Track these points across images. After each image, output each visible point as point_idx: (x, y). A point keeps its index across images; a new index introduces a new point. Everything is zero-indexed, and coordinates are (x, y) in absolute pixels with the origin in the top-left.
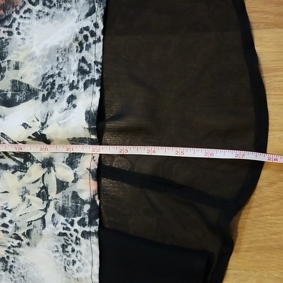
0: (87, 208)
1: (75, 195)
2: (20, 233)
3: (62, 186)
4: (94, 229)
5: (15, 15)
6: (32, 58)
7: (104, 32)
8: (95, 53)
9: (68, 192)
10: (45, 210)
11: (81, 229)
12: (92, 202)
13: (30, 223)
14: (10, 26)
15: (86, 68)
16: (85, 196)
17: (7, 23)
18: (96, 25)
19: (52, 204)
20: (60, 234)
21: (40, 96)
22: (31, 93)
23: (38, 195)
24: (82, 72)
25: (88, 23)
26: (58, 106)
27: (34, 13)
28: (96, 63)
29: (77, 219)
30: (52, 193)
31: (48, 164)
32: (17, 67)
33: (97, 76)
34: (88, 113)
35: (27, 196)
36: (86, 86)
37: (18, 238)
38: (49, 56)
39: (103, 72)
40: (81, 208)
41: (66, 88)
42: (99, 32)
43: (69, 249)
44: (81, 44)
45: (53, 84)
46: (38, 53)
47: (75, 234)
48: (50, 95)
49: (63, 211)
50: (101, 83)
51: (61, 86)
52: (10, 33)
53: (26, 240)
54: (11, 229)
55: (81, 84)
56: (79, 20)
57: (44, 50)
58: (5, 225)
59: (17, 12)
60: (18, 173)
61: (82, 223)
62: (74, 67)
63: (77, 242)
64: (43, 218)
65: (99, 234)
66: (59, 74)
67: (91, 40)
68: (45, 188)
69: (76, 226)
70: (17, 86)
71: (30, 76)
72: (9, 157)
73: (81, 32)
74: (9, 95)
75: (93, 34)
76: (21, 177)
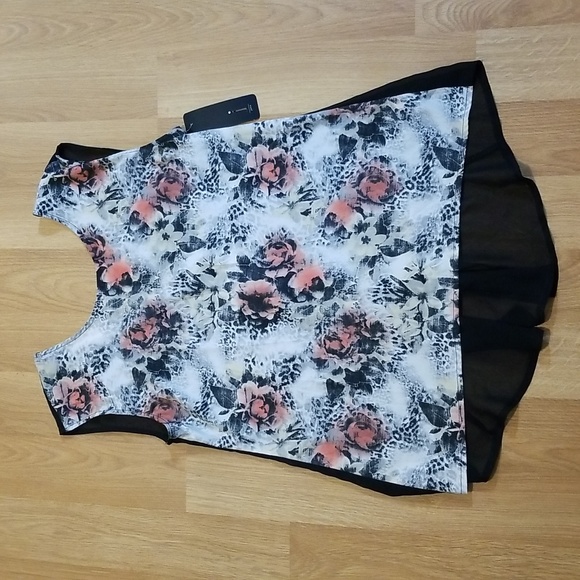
0: (451, 327)
1: (442, 318)
2: (406, 344)
3: (433, 311)
4: (457, 340)
5: (396, 196)
6: (410, 224)
7: (460, 208)
8: (455, 221)
9: (438, 316)
10: (421, 328)
11: (449, 341)
12: (455, 323)
13: (413, 338)
14: (393, 203)
15: (448, 231)
16: (449, 319)
17: (390, 201)
18: (455, 204)
19: (425, 324)
20: (435, 344)
21: (416, 248)
22: (409, 247)
23: (415, 319)
24: (445, 233)
25: (450, 202)
26: (429, 256)
27: (410, 195)
28: (455, 227)
29: (445, 334)
30: (426, 317)
31: (423, 297)
32: (398, 230)
33: (456, 237)
34: (452, 261)
35: (406, 319)
36: (448, 243)
37: (404, 347)
38: (422, 223)
39: (461, 234)
40: (447, 327)
41: (434, 244)
42: (457, 208)
43: (440, 354)
44: (444, 215)
45: (425, 241)
46: (414, 221)
47: (444, 344)
48: (423, 248)
49: (434, 329)
50: (460, 240)
51: (430, 242)
52: (393, 208)
53: (410, 349)
54: (399, 341)
55: (445, 242)
56: (442, 199)
57: (419, 218)
58: (394, 338)
59: (398, 194)
60: (400, 304)
61: (448, 336)
62: (441, 230)
63: (446, 349)
64: (421, 334)
65: (461, 343)
66: (429, 235)
67: (451, 213)
68: (420, 313)
69: (445, 339)
70: (398, 243)
71: (408, 236)
72: (393, 292)
73: (445, 207)
74: (393, 249)
75: (453, 209)
76: (402, 306)
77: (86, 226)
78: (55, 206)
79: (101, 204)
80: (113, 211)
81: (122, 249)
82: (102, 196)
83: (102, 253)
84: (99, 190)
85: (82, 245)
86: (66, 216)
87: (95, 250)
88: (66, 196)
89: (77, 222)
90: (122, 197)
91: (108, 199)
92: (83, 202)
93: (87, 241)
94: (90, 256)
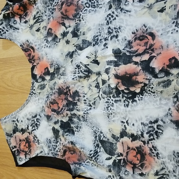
77: (24, 41)
78: (7, 31)
79: (31, 27)
80: (38, 30)
81: (43, 53)
82: (32, 22)
83: (33, 57)
84: (30, 18)
85: (23, 53)
86: (14, 36)
87: (29, 55)
88: (13, 24)
89: (20, 40)
90: (43, 21)
91: (35, 23)
92: (22, 27)
93: (25, 50)
94: (26, 59)
